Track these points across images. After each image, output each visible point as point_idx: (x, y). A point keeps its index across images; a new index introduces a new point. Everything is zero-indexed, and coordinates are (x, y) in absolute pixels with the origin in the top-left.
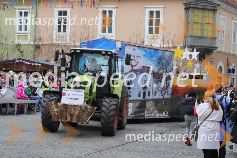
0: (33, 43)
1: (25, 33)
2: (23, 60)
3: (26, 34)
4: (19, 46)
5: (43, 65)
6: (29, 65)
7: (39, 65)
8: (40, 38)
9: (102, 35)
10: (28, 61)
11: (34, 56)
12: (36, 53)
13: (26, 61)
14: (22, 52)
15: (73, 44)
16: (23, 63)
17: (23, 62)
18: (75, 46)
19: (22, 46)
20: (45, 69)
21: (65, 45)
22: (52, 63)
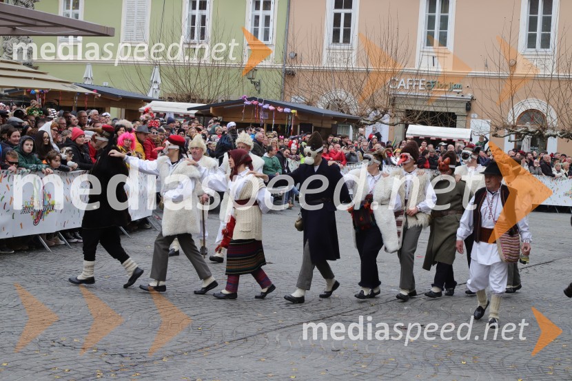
0: (280, 65)
2: (261, 101)
4: (251, 73)
5: (300, 111)
6: (272, 111)
7: (293, 111)
8: (296, 55)
9: (425, 50)
10: (271, 103)
11: (282, 92)
12: (287, 86)
13: (266, 102)
14: (257, 84)
15: (363, 68)
16: (260, 107)
17: (260, 104)
18: (368, 72)
19: (258, 73)
20: (305, 120)
21: (347, 71)
22: (320, 107)
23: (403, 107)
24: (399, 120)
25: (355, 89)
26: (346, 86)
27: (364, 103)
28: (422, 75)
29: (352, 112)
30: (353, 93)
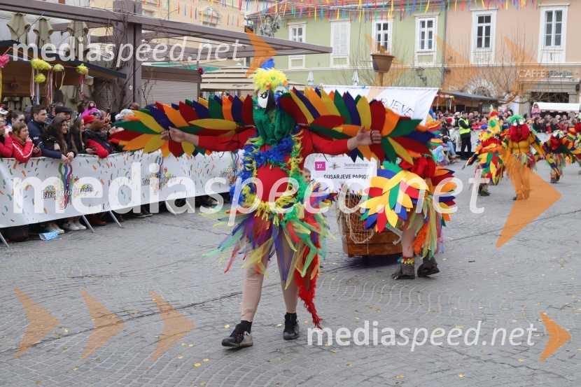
0: (440, 65)
1: (430, 52)
3: (431, 54)
4: (420, 72)
5: (457, 97)
6: (436, 97)
7: (451, 97)
8: (452, 58)
9: (545, 49)
11: (443, 84)
12: (446, 80)
14: (425, 79)
15: (499, 64)
18: (503, 67)
19: (425, 71)
20: (459, 102)
21: (488, 67)
22: (469, 93)
23: (530, 90)
24: (527, 100)
25: (494, 79)
26: (488, 78)
27: (501, 88)
28: (543, 67)
29: (491, 95)
30: (493, 83)
